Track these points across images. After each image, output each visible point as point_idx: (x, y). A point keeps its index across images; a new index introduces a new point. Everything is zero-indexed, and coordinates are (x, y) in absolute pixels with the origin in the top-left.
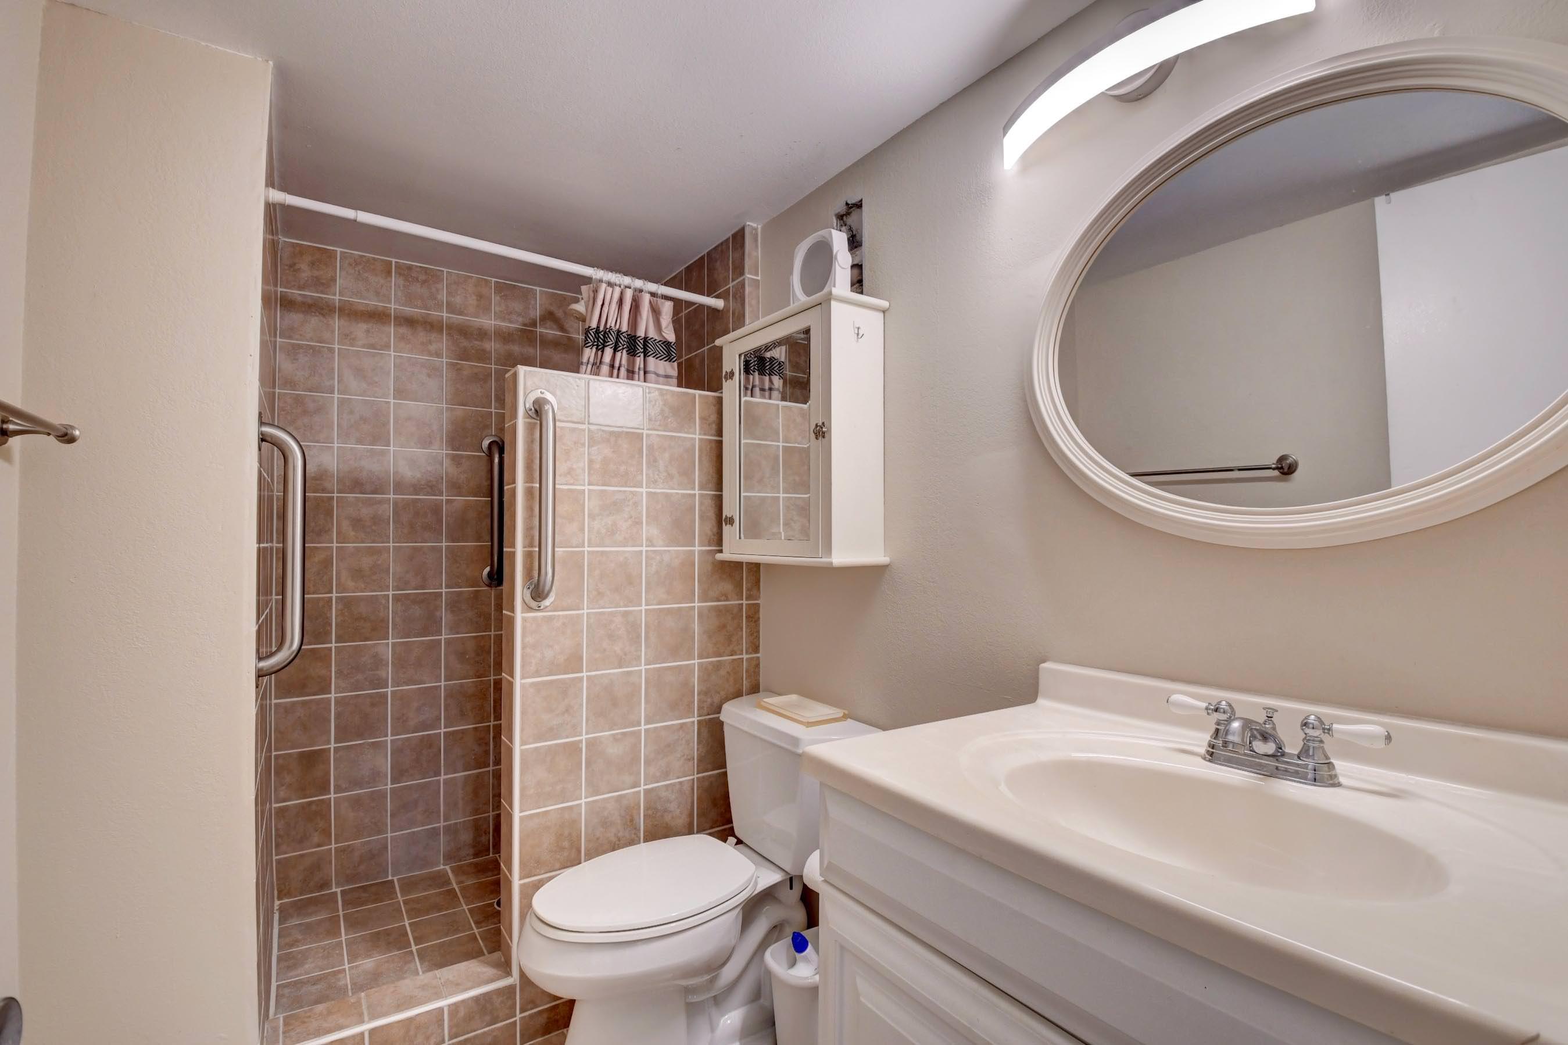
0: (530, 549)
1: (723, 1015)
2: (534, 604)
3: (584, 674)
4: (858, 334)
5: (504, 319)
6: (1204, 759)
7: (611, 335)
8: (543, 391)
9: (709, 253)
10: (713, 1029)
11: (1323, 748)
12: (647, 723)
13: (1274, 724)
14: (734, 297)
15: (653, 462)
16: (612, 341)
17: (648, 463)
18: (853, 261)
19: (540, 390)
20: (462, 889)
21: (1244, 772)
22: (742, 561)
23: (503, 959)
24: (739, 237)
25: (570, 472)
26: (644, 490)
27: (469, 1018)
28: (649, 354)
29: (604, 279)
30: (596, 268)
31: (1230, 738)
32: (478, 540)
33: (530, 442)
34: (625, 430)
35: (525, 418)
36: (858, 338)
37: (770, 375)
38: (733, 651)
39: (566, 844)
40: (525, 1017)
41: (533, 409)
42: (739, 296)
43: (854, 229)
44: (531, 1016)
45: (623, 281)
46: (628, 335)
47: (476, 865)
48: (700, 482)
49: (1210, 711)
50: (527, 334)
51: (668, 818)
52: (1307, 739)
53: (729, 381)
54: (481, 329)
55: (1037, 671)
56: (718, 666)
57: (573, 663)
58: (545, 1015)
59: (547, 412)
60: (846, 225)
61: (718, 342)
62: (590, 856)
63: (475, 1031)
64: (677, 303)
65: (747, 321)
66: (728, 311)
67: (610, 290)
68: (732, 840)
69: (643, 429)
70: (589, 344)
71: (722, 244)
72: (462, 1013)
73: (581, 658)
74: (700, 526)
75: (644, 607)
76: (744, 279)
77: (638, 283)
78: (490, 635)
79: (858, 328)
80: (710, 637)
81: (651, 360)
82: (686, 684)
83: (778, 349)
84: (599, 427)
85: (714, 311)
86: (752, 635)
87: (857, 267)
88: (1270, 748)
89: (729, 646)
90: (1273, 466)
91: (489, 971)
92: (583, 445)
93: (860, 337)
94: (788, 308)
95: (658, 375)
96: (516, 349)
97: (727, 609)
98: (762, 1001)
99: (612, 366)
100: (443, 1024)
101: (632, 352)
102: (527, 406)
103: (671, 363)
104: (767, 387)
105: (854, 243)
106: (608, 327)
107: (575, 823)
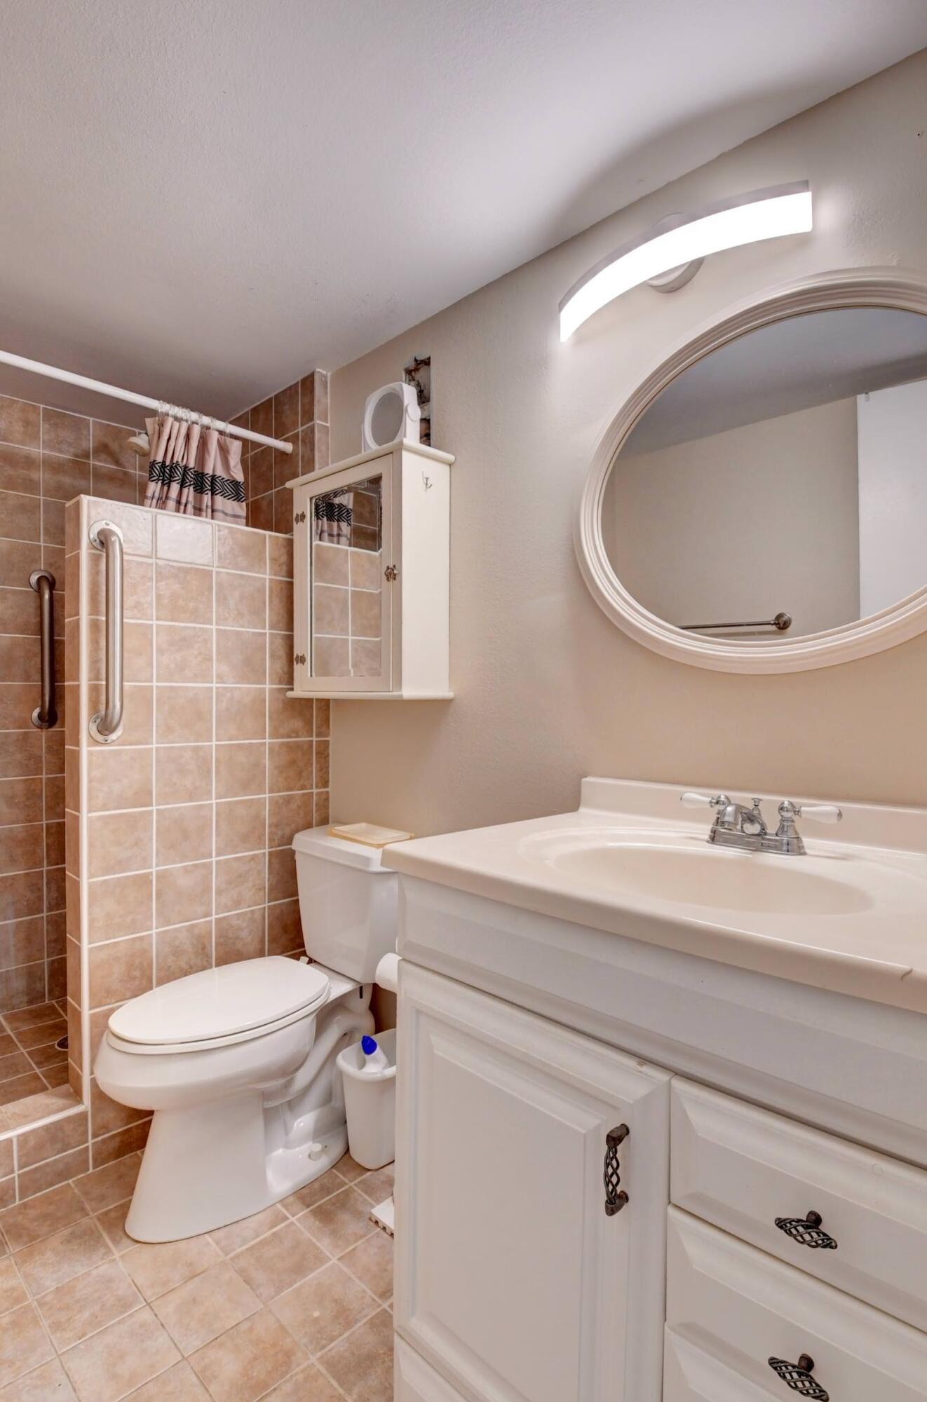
0: (97, 682)
1: (296, 1119)
2: (100, 738)
3: (154, 808)
4: (427, 484)
5: (53, 448)
6: (708, 842)
7: (178, 470)
8: (108, 522)
9: (276, 396)
10: (287, 1133)
11: (794, 826)
12: (218, 855)
13: (759, 811)
14: (303, 441)
15: (222, 599)
16: (179, 475)
17: (218, 600)
18: (421, 415)
19: (104, 522)
20: (19, 1035)
21: (735, 849)
22: (312, 697)
23: (72, 1090)
24: (308, 383)
25: (137, 605)
26: (214, 627)
27: (40, 1147)
28: (217, 492)
29: (170, 413)
30: (161, 402)
31: (726, 819)
32: (27, 678)
33: (94, 573)
34: (193, 566)
35: (89, 548)
36: (427, 488)
37: (338, 521)
38: (302, 786)
39: (137, 973)
40: (97, 1142)
41: (98, 540)
42: (309, 440)
43: (422, 385)
44: (104, 1141)
45: (190, 417)
46: (195, 472)
47: (30, 1012)
48: (270, 621)
49: (713, 804)
50: (79, 466)
51: (239, 945)
52: (783, 820)
53: (300, 523)
54: (27, 457)
55: (579, 785)
56: (288, 800)
57: (143, 797)
58: (118, 1139)
59: (113, 543)
60: (414, 380)
61: (288, 485)
62: (161, 982)
63: (46, 1159)
64: (245, 441)
65: (317, 466)
66: (297, 455)
67: (177, 424)
68: (304, 959)
69: (213, 566)
70: (155, 478)
71: (290, 388)
72: (32, 1143)
73: (150, 793)
74: (271, 665)
75: (214, 743)
76: (314, 425)
77: (206, 420)
78: (41, 779)
79: (427, 479)
80: (281, 772)
81: (218, 498)
82: (257, 818)
83: (346, 496)
84: (166, 562)
85: (282, 454)
86: (322, 770)
87: (426, 421)
88: (755, 829)
89: (299, 780)
90: (772, 622)
91: (60, 1102)
92: (151, 579)
93: (428, 486)
94: (359, 456)
95: (226, 514)
96: (67, 480)
97: (298, 746)
98: (333, 1103)
99: (179, 502)
100: (13, 1155)
101: (200, 489)
102: (92, 536)
103: (240, 502)
104: (335, 532)
105: (423, 398)
106: (175, 461)
107: (145, 952)
